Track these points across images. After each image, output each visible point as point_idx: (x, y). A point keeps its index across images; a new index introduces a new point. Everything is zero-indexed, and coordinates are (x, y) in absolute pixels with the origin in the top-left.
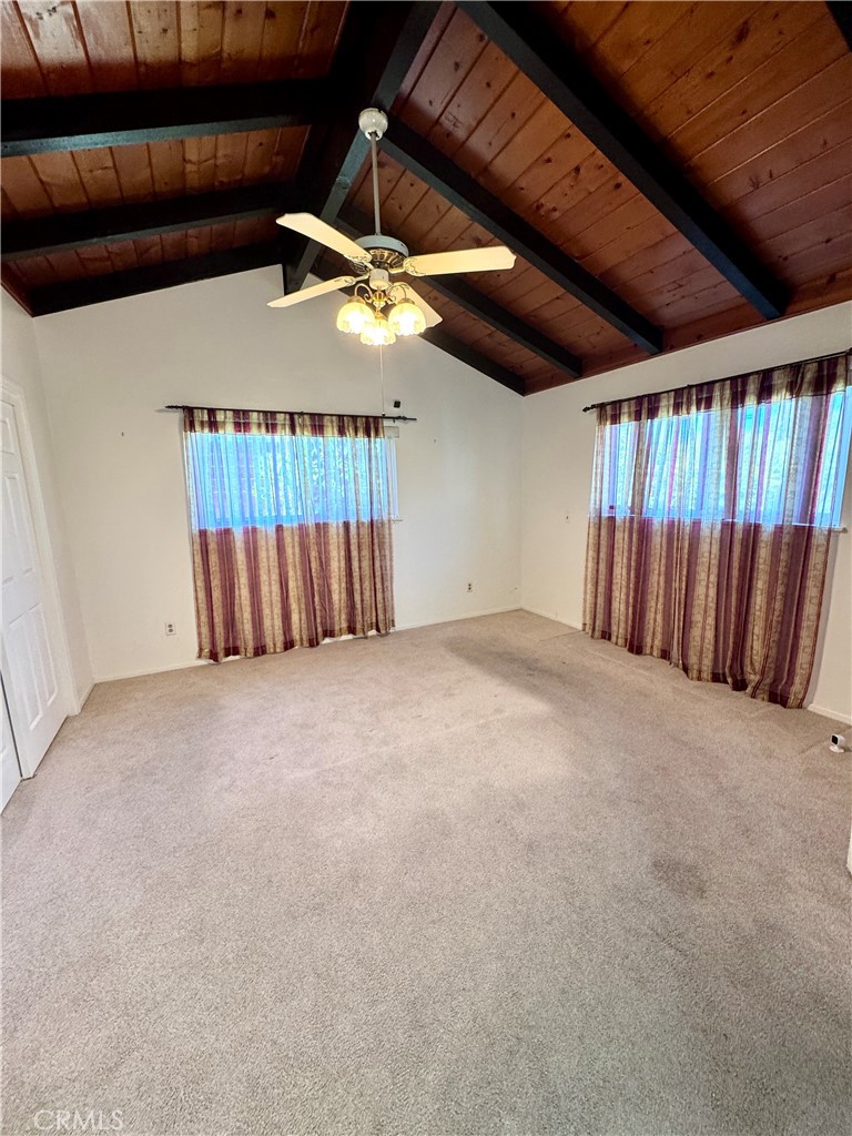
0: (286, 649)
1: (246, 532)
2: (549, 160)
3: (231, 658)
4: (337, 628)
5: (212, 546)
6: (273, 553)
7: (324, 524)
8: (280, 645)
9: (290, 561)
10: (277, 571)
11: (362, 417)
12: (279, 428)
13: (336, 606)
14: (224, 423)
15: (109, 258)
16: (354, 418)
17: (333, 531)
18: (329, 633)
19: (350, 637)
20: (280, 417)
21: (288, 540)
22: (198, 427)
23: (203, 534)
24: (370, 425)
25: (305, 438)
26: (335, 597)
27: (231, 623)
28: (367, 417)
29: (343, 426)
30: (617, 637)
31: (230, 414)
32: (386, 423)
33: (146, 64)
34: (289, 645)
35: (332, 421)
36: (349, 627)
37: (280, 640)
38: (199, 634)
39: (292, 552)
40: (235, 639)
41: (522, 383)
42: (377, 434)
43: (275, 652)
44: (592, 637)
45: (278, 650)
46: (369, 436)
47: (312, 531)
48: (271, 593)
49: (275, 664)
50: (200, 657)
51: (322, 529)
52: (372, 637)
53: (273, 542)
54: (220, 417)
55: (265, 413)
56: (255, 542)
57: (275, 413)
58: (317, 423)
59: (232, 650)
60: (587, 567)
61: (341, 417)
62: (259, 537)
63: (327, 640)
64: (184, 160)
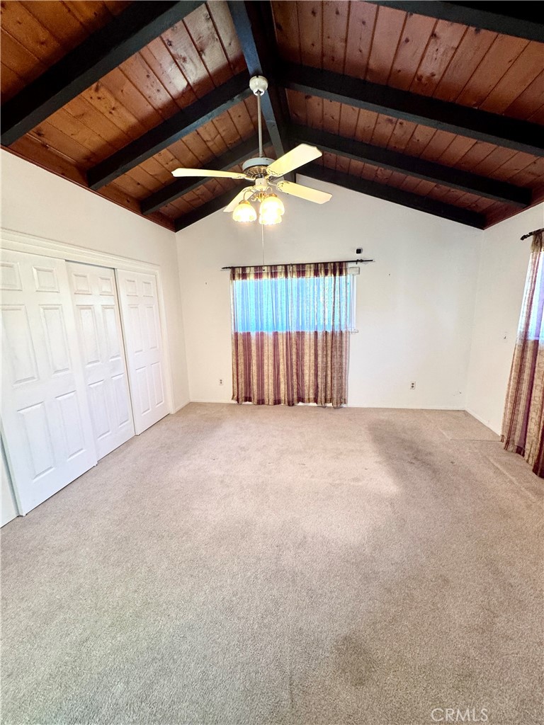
0: (275, 404)
1: (257, 334)
2: (407, 41)
3: (248, 403)
4: (306, 397)
5: (240, 342)
6: (271, 348)
7: (302, 332)
8: (271, 402)
9: (281, 353)
10: (272, 358)
11: (331, 263)
12: (279, 274)
13: (307, 383)
14: (249, 274)
15: (199, 198)
16: (325, 264)
17: (307, 337)
18: (301, 399)
19: (315, 404)
20: (280, 268)
21: (280, 341)
22: (236, 277)
23: (236, 334)
24: (337, 268)
25: (294, 280)
26: (306, 378)
27: (248, 384)
28: (334, 263)
29: (318, 270)
30: (529, 456)
31: (252, 269)
32: (350, 265)
33: (160, 109)
34: (277, 402)
35: (310, 268)
36: (315, 398)
37: (272, 398)
38: (233, 387)
39: (282, 348)
40: (250, 393)
41: (480, 219)
42: (341, 273)
43: (268, 404)
44: (506, 448)
45: (270, 403)
46: (335, 275)
47: (294, 336)
48: (268, 370)
49: (268, 411)
50: (233, 399)
51: (300, 335)
52: (330, 408)
53: (271, 341)
54: (248, 271)
55: (271, 266)
56: (262, 341)
57: (277, 266)
58: (301, 269)
59: (248, 399)
60: (509, 385)
61: (316, 264)
62: (264, 337)
63: (300, 404)
64: (204, 141)
